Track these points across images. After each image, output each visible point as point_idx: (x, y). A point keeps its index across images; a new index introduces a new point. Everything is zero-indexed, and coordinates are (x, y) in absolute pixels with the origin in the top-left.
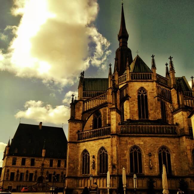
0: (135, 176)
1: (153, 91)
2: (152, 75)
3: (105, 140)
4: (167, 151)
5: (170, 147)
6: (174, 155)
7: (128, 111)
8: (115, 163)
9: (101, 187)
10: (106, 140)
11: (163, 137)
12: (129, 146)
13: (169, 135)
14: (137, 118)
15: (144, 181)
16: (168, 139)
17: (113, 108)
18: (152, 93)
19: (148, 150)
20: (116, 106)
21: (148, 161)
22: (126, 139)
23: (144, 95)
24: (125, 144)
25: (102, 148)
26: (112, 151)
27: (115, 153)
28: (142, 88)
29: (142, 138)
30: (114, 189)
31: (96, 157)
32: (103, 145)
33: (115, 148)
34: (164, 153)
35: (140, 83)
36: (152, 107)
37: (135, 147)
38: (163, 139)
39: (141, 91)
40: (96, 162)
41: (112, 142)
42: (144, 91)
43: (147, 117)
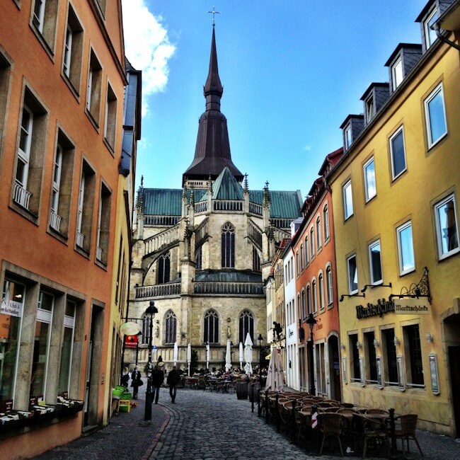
0: (208, 347)
1: (242, 228)
2: (243, 204)
3: (173, 300)
4: (251, 315)
5: (254, 310)
6: (258, 320)
7: (207, 257)
8: (185, 331)
9: (167, 360)
10: (175, 301)
11: (246, 297)
12: (204, 310)
13: (254, 295)
14: (219, 267)
15: (219, 352)
16: (252, 300)
17: (186, 261)
18: (241, 230)
19: (227, 314)
20: (189, 257)
21: (226, 328)
22: (201, 300)
23: (231, 233)
24: (199, 307)
25: (170, 311)
26: (182, 316)
27: (185, 319)
28: (228, 224)
29: (221, 299)
30: (182, 363)
31: (161, 322)
32: (171, 307)
33: (185, 313)
34: (246, 318)
35: (226, 215)
36: (240, 251)
37: (211, 310)
38: (246, 300)
39: (226, 227)
40: (161, 330)
41: (182, 305)
42: (230, 227)
43: (233, 265)
